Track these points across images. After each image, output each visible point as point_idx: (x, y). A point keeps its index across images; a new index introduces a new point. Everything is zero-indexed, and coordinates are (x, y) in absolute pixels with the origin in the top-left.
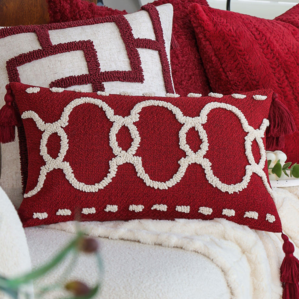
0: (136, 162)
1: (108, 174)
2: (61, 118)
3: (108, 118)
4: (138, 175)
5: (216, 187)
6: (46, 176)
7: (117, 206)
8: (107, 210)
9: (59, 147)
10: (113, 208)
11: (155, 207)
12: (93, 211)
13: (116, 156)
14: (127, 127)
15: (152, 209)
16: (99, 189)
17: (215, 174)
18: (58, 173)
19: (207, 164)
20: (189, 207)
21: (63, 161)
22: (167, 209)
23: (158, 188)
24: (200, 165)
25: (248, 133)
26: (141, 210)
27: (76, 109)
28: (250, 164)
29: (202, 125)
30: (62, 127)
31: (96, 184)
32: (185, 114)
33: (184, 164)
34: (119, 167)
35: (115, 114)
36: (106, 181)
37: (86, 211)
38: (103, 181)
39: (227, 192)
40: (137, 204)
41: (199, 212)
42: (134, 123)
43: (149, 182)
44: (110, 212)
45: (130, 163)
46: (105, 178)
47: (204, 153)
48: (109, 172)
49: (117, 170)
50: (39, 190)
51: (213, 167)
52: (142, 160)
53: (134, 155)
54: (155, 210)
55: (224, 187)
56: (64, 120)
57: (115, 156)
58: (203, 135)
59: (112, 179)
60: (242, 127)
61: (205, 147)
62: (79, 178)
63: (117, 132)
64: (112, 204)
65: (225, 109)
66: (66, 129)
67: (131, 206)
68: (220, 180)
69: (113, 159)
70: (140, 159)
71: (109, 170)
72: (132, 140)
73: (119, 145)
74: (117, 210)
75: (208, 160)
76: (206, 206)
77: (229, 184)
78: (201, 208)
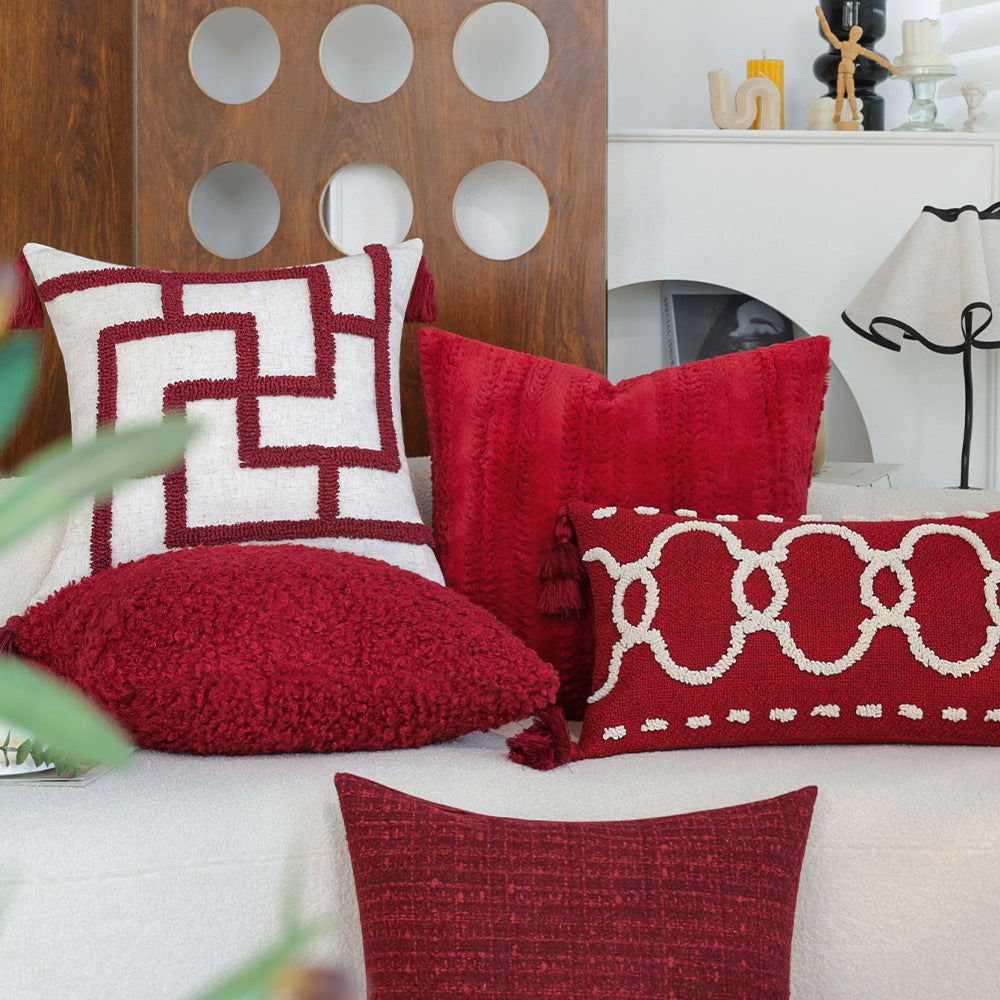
0: (779, 629)
1: (729, 649)
2: (648, 554)
3: (731, 553)
4: (784, 652)
5: (930, 667)
6: (622, 659)
7: (748, 713)
8: (731, 718)
9: (643, 603)
10: (740, 716)
11: (817, 710)
12: (705, 721)
13: (743, 619)
14: (765, 571)
15: (812, 714)
16: (714, 678)
17: (927, 643)
18: (642, 651)
19: (911, 627)
20: (879, 706)
21: (650, 629)
22: (840, 712)
23: (821, 674)
24: (899, 629)
25: (990, 572)
26: (792, 719)
27: (674, 540)
28: (995, 625)
29: (904, 562)
30: (648, 569)
31: (708, 668)
32: (873, 545)
33: (868, 629)
34: (749, 637)
35: (743, 548)
36: (726, 662)
37: (694, 722)
38: (720, 661)
39: (950, 675)
40: (783, 708)
41: (899, 713)
42: (777, 564)
43: (803, 663)
44: (736, 722)
45: (767, 631)
46: (723, 656)
47: (907, 607)
48: (731, 646)
49: (744, 642)
50: (612, 686)
51: (922, 632)
52: (790, 627)
53: (775, 619)
54: (819, 715)
55: (944, 667)
56: (654, 556)
57: (741, 619)
58: (905, 578)
59: (735, 658)
60: (979, 561)
61: (908, 597)
62: (679, 660)
63: (745, 579)
64: (739, 708)
65: (949, 534)
66: (656, 572)
67: (772, 711)
68: (936, 654)
69: (737, 623)
70: (787, 625)
71: (731, 642)
72: (773, 593)
73: (749, 601)
74: (748, 719)
75: (913, 619)
76: (911, 703)
77: (953, 659)
78: (902, 707)
